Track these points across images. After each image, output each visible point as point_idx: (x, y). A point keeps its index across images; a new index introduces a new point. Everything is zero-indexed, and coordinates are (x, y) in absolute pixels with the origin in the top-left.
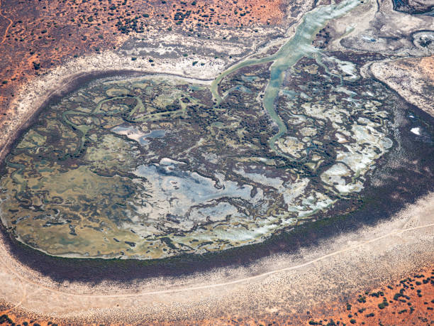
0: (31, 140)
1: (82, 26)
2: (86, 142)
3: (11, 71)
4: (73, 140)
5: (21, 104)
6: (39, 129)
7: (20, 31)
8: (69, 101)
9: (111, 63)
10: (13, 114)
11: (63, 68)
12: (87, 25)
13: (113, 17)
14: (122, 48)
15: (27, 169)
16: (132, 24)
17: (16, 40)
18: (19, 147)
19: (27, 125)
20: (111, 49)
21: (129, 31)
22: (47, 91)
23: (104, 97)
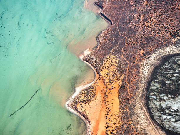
0: (154, 86)
1: (156, 36)
2: (178, 85)
3: (135, 58)
4: (172, 84)
5: (144, 71)
6: (156, 81)
7: (131, 41)
8: (163, 68)
9: (174, 51)
10: (143, 75)
11: (155, 54)
12: (158, 36)
13: (167, 31)
14: (176, 44)
15: (158, 98)
16: (176, 33)
17: (131, 44)
18: (150, 89)
19: (150, 79)
20: (172, 45)
21: (176, 37)
22: (153, 64)
23: (178, 65)
